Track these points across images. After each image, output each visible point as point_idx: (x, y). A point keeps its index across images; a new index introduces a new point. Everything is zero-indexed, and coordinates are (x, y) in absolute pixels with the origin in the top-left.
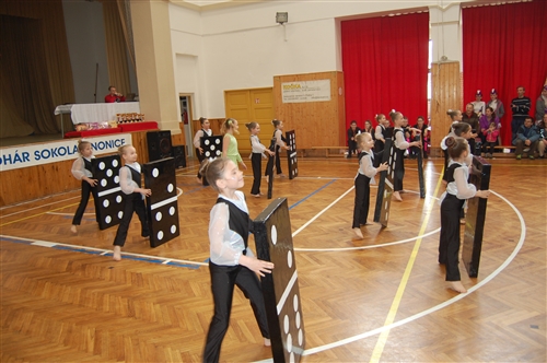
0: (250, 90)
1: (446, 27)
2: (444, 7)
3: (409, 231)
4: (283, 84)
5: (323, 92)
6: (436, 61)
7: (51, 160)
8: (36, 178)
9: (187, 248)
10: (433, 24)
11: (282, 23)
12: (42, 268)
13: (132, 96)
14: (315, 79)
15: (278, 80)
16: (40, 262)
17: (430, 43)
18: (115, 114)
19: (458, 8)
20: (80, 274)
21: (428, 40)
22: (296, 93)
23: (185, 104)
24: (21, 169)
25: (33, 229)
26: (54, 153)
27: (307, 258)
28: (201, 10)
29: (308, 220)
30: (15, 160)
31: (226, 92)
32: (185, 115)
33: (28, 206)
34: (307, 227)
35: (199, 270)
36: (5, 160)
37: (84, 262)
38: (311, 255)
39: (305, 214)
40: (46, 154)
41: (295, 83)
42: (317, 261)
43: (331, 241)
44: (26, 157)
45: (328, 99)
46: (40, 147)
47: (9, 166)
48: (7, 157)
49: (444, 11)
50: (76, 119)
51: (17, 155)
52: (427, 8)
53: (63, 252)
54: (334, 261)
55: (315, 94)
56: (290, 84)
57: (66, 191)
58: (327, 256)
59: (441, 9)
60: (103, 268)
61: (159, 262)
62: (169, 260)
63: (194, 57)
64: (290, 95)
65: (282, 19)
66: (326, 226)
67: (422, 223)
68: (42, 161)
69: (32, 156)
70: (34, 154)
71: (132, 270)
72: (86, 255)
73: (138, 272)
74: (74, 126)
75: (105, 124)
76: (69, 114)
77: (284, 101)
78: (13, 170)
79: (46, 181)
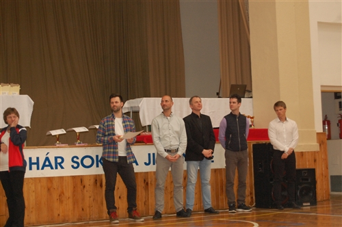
7: (95, 171)
8: (68, 193)
24: (50, 179)
26: (99, 162)
30: (44, 165)
36: (31, 164)
40: (87, 162)
44: (59, 162)
46: (80, 152)
48: (35, 160)
51: (47, 159)
68: (81, 171)
69: (68, 163)
76: (139, 112)
78: (40, 179)
79: (83, 199)
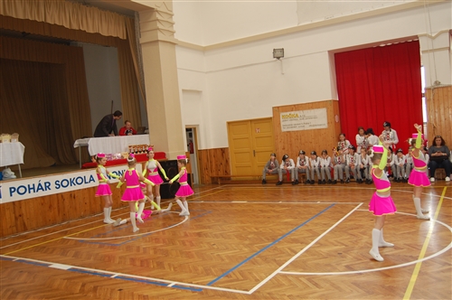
0: (251, 121)
1: (437, 53)
2: (433, 35)
3: (409, 254)
4: (282, 114)
5: (321, 120)
6: (429, 86)
7: (70, 188)
8: (56, 205)
9: (191, 272)
10: (424, 52)
11: (278, 58)
12: (57, 289)
13: (143, 130)
14: (312, 108)
15: (277, 110)
16: (56, 284)
17: (423, 69)
18: (127, 146)
19: (448, 35)
20: (91, 295)
21: (420, 66)
22: (294, 122)
23: (190, 135)
24: (43, 198)
25: (52, 253)
26: (72, 182)
27: (306, 282)
28: (204, 50)
29: (307, 244)
30: (38, 189)
31: (229, 123)
32: (190, 145)
33: (47, 231)
34: (307, 251)
35: (202, 293)
36: (30, 189)
37: (96, 284)
38: (310, 279)
39: (304, 238)
40: (65, 183)
41: (292, 113)
42: (316, 285)
43: (329, 265)
44: (48, 186)
45: (326, 126)
46: (60, 177)
47: (32, 195)
48: (31, 186)
49: (433, 38)
50: (93, 151)
51: (40, 184)
52: (417, 37)
53: (77, 274)
54: (333, 285)
55: (313, 122)
56: (288, 113)
57: (82, 217)
58: (325, 280)
59: (431, 37)
60: (112, 290)
61: (164, 285)
62: (173, 283)
63: (199, 92)
64: (288, 124)
65: (279, 55)
66: (324, 250)
67: (422, 246)
68: (62, 190)
69: (53, 186)
70: (55, 183)
71: (140, 292)
72: (98, 278)
73: (145, 294)
74: (90, 157)
75: (118, 156)
76: (87, 147)
77: (283, 130)
78: (36, 198)
79: (64, 208)
